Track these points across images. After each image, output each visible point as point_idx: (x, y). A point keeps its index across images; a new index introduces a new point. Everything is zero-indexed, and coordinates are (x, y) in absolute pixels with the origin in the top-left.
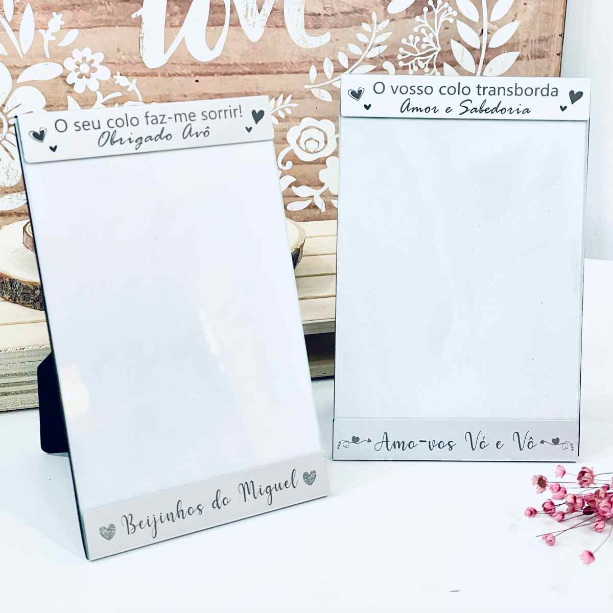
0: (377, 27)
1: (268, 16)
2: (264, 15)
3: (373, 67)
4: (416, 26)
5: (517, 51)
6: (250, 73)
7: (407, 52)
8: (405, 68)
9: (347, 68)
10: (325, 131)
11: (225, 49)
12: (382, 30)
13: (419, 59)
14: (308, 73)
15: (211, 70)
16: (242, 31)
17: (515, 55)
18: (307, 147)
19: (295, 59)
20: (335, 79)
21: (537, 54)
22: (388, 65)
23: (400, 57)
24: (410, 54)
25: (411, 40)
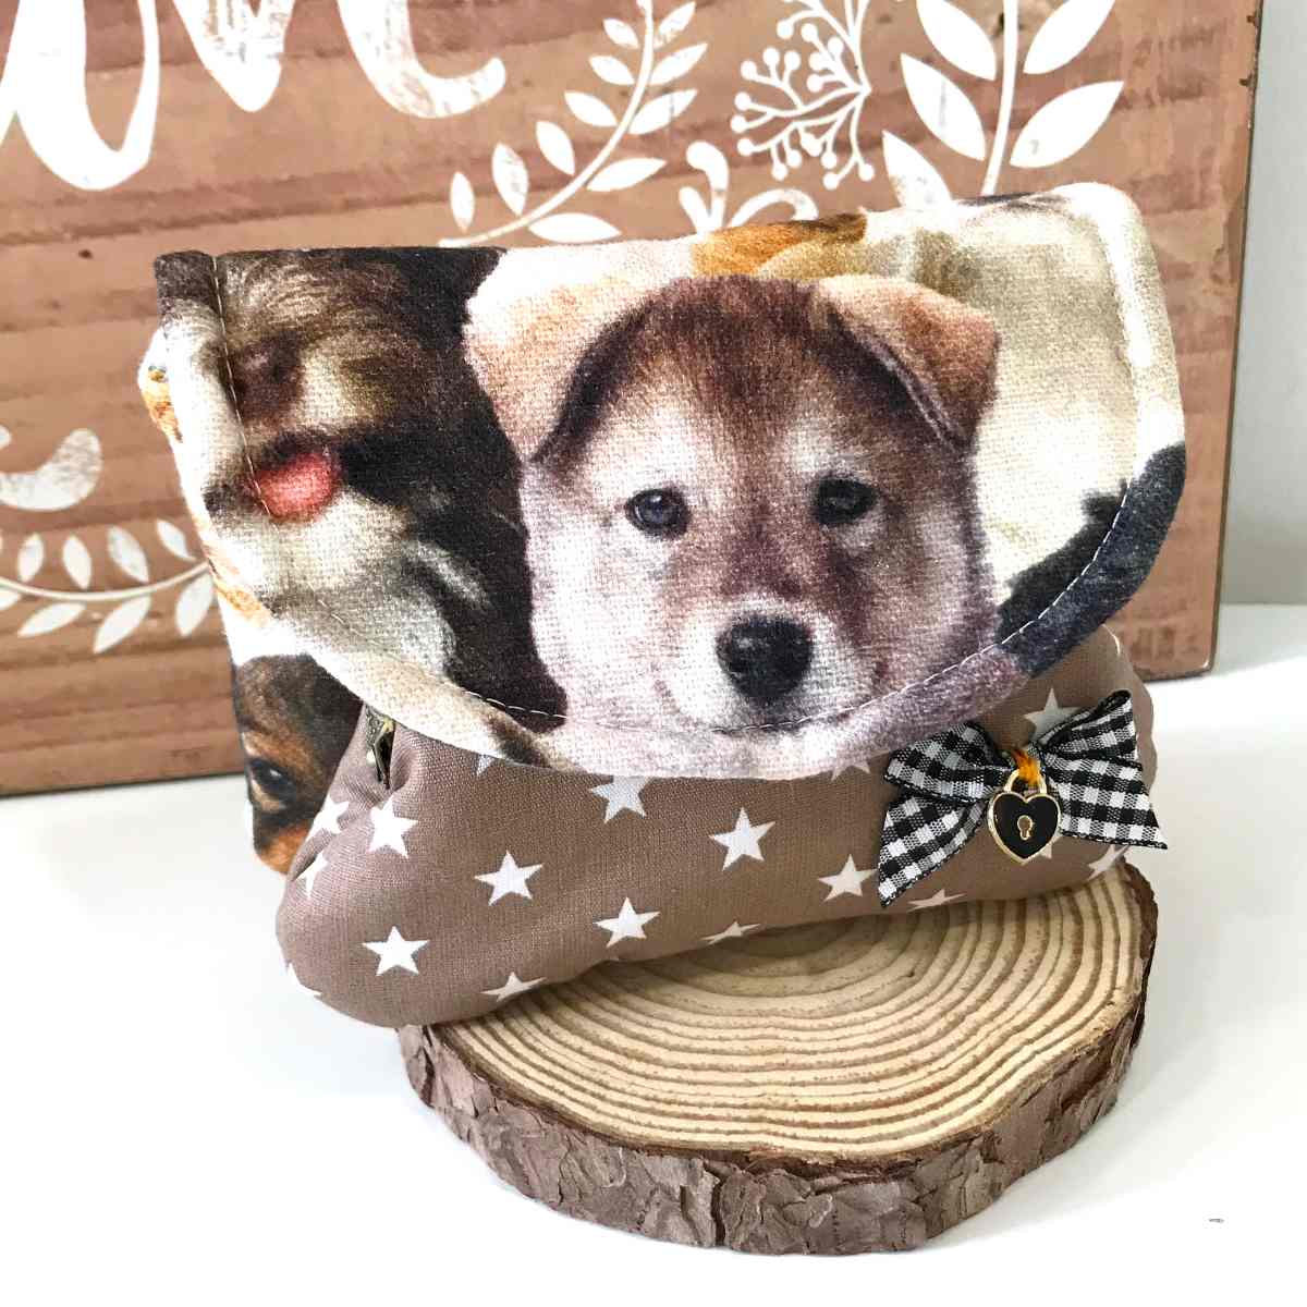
0: (656, 27)
1: (288, 19)
2: (273, 16)
3: (655, 165)
4: (787, 16)
5: (1115, 78)
6: (254, 215)
7: (759, 107)
8: (762, 159)
9: (572, 172)
11: (160, 143)
12: (675, 40)
13: (800, 125)
14: (443, 197)
15: (130, 214)
16: (207, 77)
17: (1109, 92)
19: (399, 158)
20: (537, 213)
21: (1179, 85)
22: (704, 156)
23: (739, 124)
24: (771, 112)
25: (773, 67)
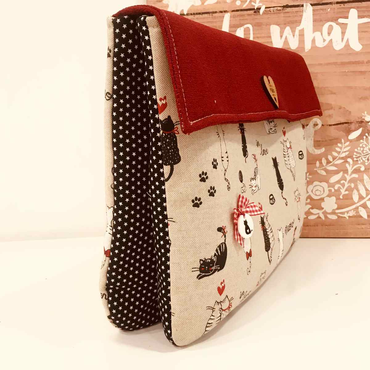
0: (344, 145)
3: (343, 161)
4: (361, 144)
7: (357, 154)
8: (357, 161)
9: (332, 161)
10: (324, 187)
12: (347, 146)
13: (362, 157)
14: (316, 164)
18: (316, 193)
20: (327, 166)
22: (349, 160)
23: (354, 156)
24: (359, 155)
25: (359, 150)
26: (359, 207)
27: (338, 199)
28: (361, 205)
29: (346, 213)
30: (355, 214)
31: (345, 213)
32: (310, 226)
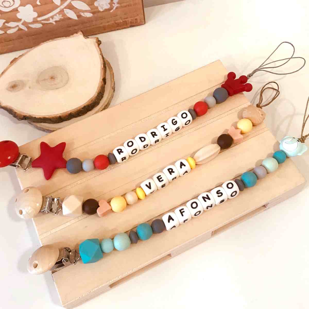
18: (4, 5)
26: (65, 10)
27: (35, 6)
28: (66, 7)
29: (51, 19)
30: (63, 18)
31: (49, 19)
32: (13, 40)
